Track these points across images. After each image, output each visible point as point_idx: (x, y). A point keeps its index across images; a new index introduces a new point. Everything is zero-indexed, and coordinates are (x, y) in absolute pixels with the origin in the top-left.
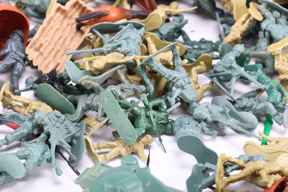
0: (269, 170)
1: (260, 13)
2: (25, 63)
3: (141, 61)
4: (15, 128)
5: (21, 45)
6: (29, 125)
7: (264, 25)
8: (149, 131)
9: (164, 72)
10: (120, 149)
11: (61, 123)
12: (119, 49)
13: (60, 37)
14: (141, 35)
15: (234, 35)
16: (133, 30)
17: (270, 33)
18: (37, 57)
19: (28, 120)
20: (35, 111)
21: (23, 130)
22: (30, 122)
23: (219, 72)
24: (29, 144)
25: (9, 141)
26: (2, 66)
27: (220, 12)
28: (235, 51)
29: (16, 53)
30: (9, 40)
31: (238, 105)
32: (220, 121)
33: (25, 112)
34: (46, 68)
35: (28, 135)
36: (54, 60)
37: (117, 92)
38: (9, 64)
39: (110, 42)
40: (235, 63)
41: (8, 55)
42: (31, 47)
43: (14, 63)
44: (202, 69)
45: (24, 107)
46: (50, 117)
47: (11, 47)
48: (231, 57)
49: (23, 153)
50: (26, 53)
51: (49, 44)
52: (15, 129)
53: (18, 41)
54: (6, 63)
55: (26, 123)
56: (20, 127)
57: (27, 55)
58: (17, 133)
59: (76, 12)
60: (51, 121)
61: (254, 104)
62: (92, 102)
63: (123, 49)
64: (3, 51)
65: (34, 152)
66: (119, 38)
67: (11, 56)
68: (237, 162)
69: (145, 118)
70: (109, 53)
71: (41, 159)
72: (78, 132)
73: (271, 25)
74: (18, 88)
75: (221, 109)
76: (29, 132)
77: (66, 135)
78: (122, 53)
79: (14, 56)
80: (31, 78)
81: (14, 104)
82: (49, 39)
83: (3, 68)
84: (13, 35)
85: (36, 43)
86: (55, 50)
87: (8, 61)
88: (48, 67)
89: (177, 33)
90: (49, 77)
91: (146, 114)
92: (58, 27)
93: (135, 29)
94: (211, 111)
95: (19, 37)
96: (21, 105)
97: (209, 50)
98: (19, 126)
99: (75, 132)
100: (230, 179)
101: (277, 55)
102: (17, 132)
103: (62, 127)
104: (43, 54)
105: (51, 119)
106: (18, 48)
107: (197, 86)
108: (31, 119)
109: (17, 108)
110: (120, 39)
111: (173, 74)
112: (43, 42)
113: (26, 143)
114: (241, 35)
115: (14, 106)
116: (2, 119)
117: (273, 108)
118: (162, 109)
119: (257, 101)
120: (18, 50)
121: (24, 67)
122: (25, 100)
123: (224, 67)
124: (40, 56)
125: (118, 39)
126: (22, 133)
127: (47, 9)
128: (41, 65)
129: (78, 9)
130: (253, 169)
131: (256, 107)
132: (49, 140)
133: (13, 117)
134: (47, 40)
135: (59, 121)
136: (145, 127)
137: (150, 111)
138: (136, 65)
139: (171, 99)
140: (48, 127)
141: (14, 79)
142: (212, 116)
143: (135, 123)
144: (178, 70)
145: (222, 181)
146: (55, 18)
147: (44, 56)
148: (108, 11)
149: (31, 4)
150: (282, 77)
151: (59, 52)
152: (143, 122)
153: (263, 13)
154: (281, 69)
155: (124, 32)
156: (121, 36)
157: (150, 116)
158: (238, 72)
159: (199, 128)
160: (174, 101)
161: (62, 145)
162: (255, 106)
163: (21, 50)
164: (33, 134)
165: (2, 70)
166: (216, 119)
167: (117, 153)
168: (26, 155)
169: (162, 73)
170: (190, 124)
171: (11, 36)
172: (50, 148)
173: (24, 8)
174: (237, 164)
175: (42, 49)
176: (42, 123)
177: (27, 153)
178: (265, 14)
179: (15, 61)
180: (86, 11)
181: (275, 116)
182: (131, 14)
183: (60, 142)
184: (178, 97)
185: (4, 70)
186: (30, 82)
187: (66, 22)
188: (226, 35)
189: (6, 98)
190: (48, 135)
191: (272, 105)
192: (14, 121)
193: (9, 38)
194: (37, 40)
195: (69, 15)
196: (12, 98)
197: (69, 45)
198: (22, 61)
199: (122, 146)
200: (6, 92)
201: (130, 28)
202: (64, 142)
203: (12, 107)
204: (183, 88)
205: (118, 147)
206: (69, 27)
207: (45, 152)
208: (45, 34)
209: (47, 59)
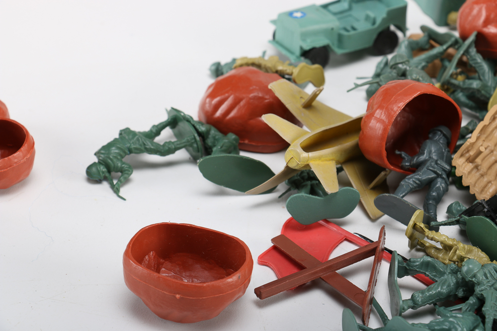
2: (449, 179)
4: (427, 283)
5: (445, 151)
6: (452, 280)
18: (470, 173)
19: (450, 273)
20: (461, 259)
21: (441, 288)
22: (453, 277)
24: (450, 313)
25: (417, 302)
26: (413, 181)
29: (437, 163)
30: (428, 141)
33: (445, 260)
34: (482, 191)
35: (448, 296)
38: (424, 180)
41: (425, 165)
42: (462, 155)
43: (432, 178)
45: (444, 251)
46: (487, 272)
47: (430, 152)
49: (439, 325)
50: (454, 164)
51: (490, 153)
52: (427, 285)
53: (441, 143)
54: (420, 178)
55: (446, 276)
56: (437, 283)
57: (455, 167)
58: (431, 293)
60: (487, 278)
64: (417, 159)
65: (457, 327)
67: (428, 167)
74: (436, 219)
76: (450, 292)
79: (433, 167)
80: (458, 205)
81: (427, 245)
82: (491, 144)
83: (415, 185)
84: (435, 134)
85: (470, 149)
87: (423, 175)
88: (486, 189)
90: (488, 205)
95: (443, 137)
96: (439, 246)
98: (434, 281)
102: (431, 291)
104: (479, 168)
105: (488, 275)
106: (441, 156)
108: (455, 272)
109: (433, 251)
112: (482, 149)
113: (444, 309)
115: (428, 247)
116: (409, 266)
120: (441, 159)
121: (447, 185)
122: (446, 240)
124: (475, 170)
126: (439, 292)
127: (491, 96)
128: (474, 185)
132: (483, 309)
133: (427, 265)
134: (488, 146)
140: (483, 288)
141: (430, 204)
147: (481, 172)
149: (466, 86)
163: (445, 159)
164: (456, 295)
165: (413, 188)
171: (430, 136)
172: (484, 322)
173: (454, 92)
175: (478, 160)
176: (474, 279)
177: (446, 326)
179: (433, 175)
185: (415, 187)
186: (454, 211)
189: (417, 234)
190: (482, 301)
192: (427, 271)
193: (428, 138)
194: (473, 144)
196: (426, 234)
198: (444, 176)
200: (418, 224)
203: (424, 249)
207: (475, 328)
208: (485, 136)
209: (485, 177)
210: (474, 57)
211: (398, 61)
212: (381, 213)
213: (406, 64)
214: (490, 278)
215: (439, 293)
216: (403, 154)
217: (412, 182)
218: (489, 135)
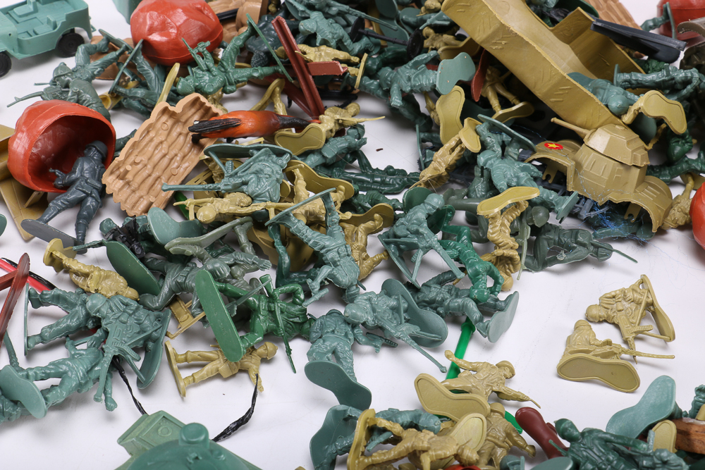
0: (436, 455)
1: (478, 137)
3: (277, 211)
5: (99, 167)
6: (81, 313)
7: (481, 159)
8: (270, 335)
9: (306, 236)
10: (219, 366)
11: (130, 315)
12: (244, 188)
13: (165, 156)
14: (282, 167)
15: (436, 169)
16: (271, 158)
17: (490, 172)
18: (120, 190)
19: (80, 305)
21: (70, 322)
23: (400, 237)
25: (45, 338)
27: (424, 121)
28: (428, 204)
29: (87, 182)
31: (423, 294)
32: (387, 327)
34: (133, 207)
35: (79, 328)
36: (148, 193)
37: (223, 272)
38: (73, 200)
39: (231, 176)
40: (425, 225)
41: (74, 185)
42: (112, 173)
43: (81, 197)
44: (375, 227)
46: (112, 304)
47: (82, 171)
48: (420, 213)
53: (95, 160)
54: (68, 198)
55: (77, 308)
59: (195, 113)
60: (113, 311)
61: (447, 299)
62: (185, 280)
63: (251, 188)
64: (69, 177)
66: (246, 170)
67: (77, 186)
68: (389, 429)
69: (266, 313)
70: (229, 193)
71: (83, 382)
72: (156, 331)
73: (492, 161)
74: (84, 239)
75: (393, 303)
76: (80, 324)
77: (135, 335)
78: (248, 195)
79: (83, 187)
82: (144, 158)
83: (64, 206)
84: (90, 150)
85: (119, 167)
86: (154, 175)
87: (73, 195)
88: (138, 205)
89: (351, 154)
91: (269, 307)
92: (162, 138)
93: (274, 156)
94: (376, 308)
95: (98, 153)
97: (397, 186)
99: (150, 332)
100: (372, 460)
101: (493, 218)
102: (59, 325)
103: (131, 321)
104: (130, 184)
105: (114, 308)
106: (93, 173)
107: (364, 255)
110: (247, 172)
111: (321, 240)
112: (128, 168)
114: (446, 169)
116: (41, 298)
117: (475, 309)
118: (297, 300)
119: (453, 292)
120: (92, 177)
121: (98, 203)
122: (82, 268)
123: (408, 230)
124: (126, 186)
125: (244, 171)
127: (156, 102)
128: (125, 202)
129: (198, 110)
130: (412, 447)
131: (449, 304)
133: (57, 297)
135: (127, 312)
136: (265, 328)
137: (276, 303)
138: (267, 218)
139: (314, 284)
140: (108, 321)
141: (79, 223)
142: (376, 317)
143: (250, 321)
144: (331, 235)
145: (359, 462)
146: (159, 125)
147: (132, 188)
148: (239, 120)
150: (499, 252)
151: (159, 180)
152: (262, 322)
153: (482, 138)
154: (497, 240)
155: (254, 161)
156: (250, 167)
157: (275, 311)
158: (427, 242)
159: (350, 339)
160: (318, 287)
161: (125, 354)
162: (448, 301)
163: (96, 176)
164: (87, 327)
165: (60, 210)
166: (380, 324)
167: (214, 371)
168: (60, 372)
169: (303, 237)
170: (336, 332)
171: (85, 152)
174: (389, 431)
175: (129, 177)
176: (98, 315)
178: (486, 140)
179: (84, 195)
180: (210, 113)
181: (476, 322)
182: (281, 123)
183: (121, 350)
184: (326, 279)
187: (178, 129)
188: (426, 165)
191: (474, 303)
192: (59, 303)
194: (123, 162)
195: (183, 119)
196: (64, 262)
197: (178, 167)
198: (96, 194)
199: (224, 360)
200: (54, 253)
201: (266, 154)
202: (129, 350)
204: (335, 264)
205: (217, 362)
206: (182, 138)
207: (92, 368)
208: (138, 150)
209: (137, 192)
210: (141, 65)
211: (60, 74)
212: (31, 236)
213: (69, 76)
214: (116, 311)
215: (68, 327)
216: (57, 172)
217: (60, 203)
218: (143, 148)
